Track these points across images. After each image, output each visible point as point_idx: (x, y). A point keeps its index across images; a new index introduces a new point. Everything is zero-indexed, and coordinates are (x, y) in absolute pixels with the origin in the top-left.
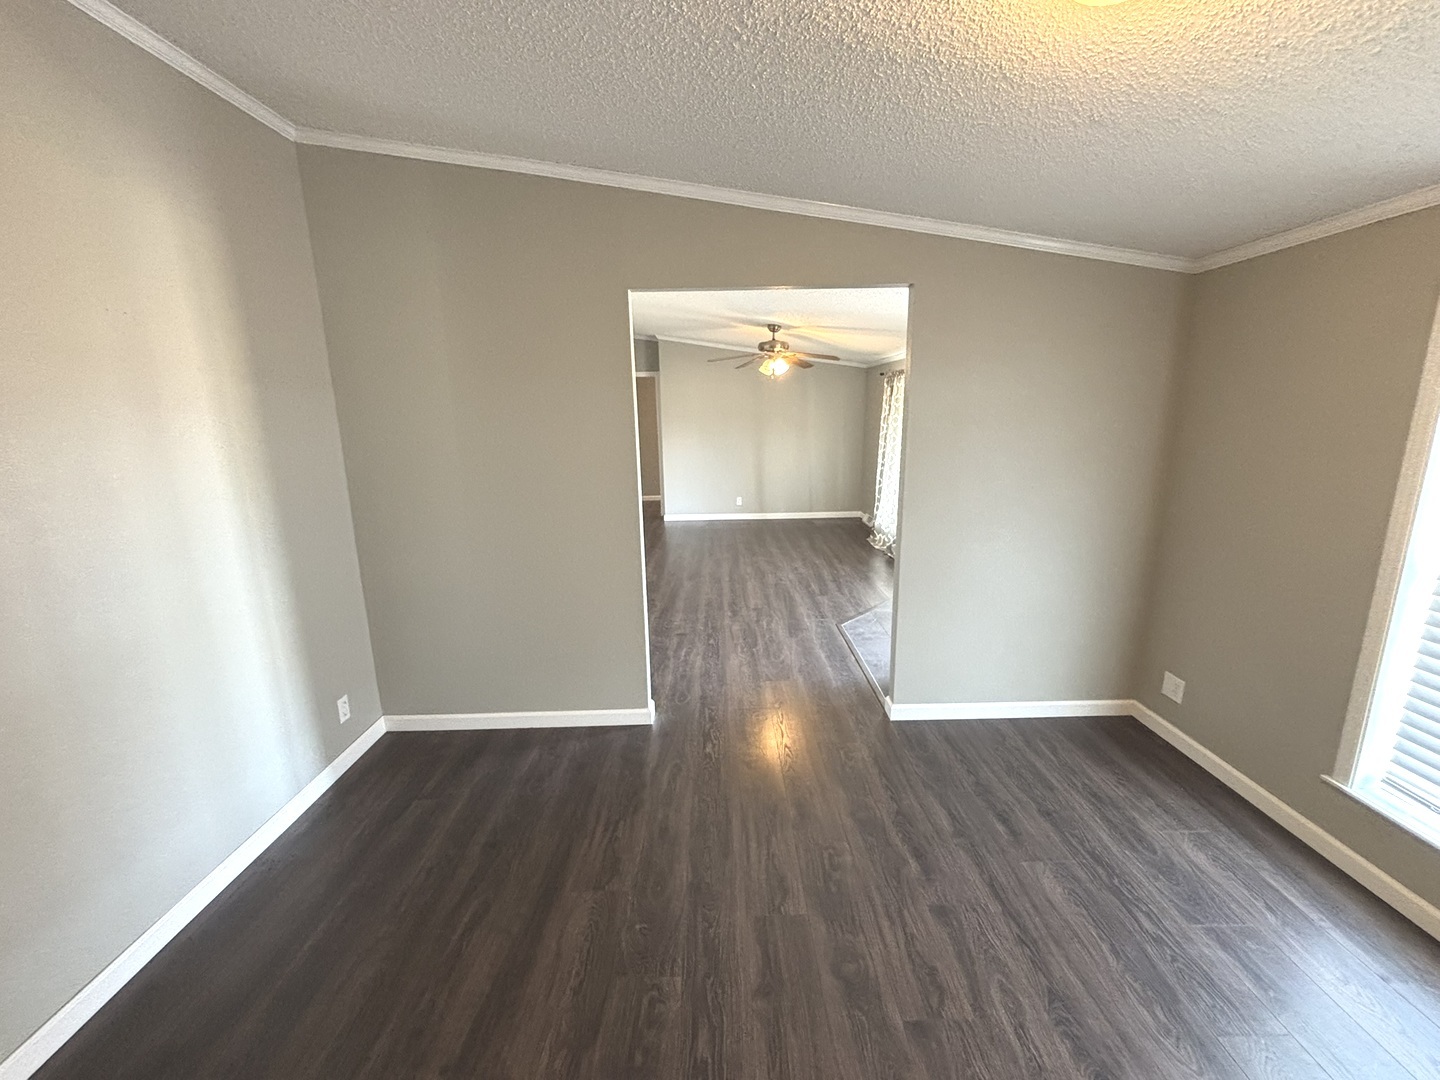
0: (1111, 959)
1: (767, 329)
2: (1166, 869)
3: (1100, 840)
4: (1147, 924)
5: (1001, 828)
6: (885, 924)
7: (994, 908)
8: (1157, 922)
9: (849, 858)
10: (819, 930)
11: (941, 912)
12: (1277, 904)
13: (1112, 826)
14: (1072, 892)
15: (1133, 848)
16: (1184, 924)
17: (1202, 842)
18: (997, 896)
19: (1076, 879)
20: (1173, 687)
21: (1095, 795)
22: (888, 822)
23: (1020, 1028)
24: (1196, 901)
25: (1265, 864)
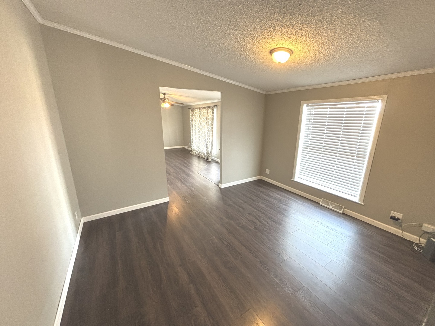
0: (274, 212)
1: (162, 94)
2: (275, 199)
3: (265, 198)
4: (276, 206)
5: (251, 200)
6: (242, 218)
7: (256, 211)
8: (277, 205)
9: (230, 211)
10: (232, 222)
11: (249, 214)
12: (290, 199)
13: (266, 196)
14: (265, 205)
15: (270, 197)
16: (280, 205)
17: (278, 194)
18: (256, 209)
19: (265, 203)
20: (268, 171)
21: (261, 192)
22: (233, 204)
23: (268, 223)
24: (280, 201)
25: (286, 194)
